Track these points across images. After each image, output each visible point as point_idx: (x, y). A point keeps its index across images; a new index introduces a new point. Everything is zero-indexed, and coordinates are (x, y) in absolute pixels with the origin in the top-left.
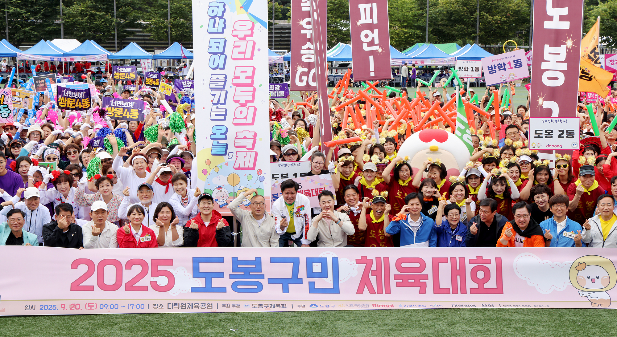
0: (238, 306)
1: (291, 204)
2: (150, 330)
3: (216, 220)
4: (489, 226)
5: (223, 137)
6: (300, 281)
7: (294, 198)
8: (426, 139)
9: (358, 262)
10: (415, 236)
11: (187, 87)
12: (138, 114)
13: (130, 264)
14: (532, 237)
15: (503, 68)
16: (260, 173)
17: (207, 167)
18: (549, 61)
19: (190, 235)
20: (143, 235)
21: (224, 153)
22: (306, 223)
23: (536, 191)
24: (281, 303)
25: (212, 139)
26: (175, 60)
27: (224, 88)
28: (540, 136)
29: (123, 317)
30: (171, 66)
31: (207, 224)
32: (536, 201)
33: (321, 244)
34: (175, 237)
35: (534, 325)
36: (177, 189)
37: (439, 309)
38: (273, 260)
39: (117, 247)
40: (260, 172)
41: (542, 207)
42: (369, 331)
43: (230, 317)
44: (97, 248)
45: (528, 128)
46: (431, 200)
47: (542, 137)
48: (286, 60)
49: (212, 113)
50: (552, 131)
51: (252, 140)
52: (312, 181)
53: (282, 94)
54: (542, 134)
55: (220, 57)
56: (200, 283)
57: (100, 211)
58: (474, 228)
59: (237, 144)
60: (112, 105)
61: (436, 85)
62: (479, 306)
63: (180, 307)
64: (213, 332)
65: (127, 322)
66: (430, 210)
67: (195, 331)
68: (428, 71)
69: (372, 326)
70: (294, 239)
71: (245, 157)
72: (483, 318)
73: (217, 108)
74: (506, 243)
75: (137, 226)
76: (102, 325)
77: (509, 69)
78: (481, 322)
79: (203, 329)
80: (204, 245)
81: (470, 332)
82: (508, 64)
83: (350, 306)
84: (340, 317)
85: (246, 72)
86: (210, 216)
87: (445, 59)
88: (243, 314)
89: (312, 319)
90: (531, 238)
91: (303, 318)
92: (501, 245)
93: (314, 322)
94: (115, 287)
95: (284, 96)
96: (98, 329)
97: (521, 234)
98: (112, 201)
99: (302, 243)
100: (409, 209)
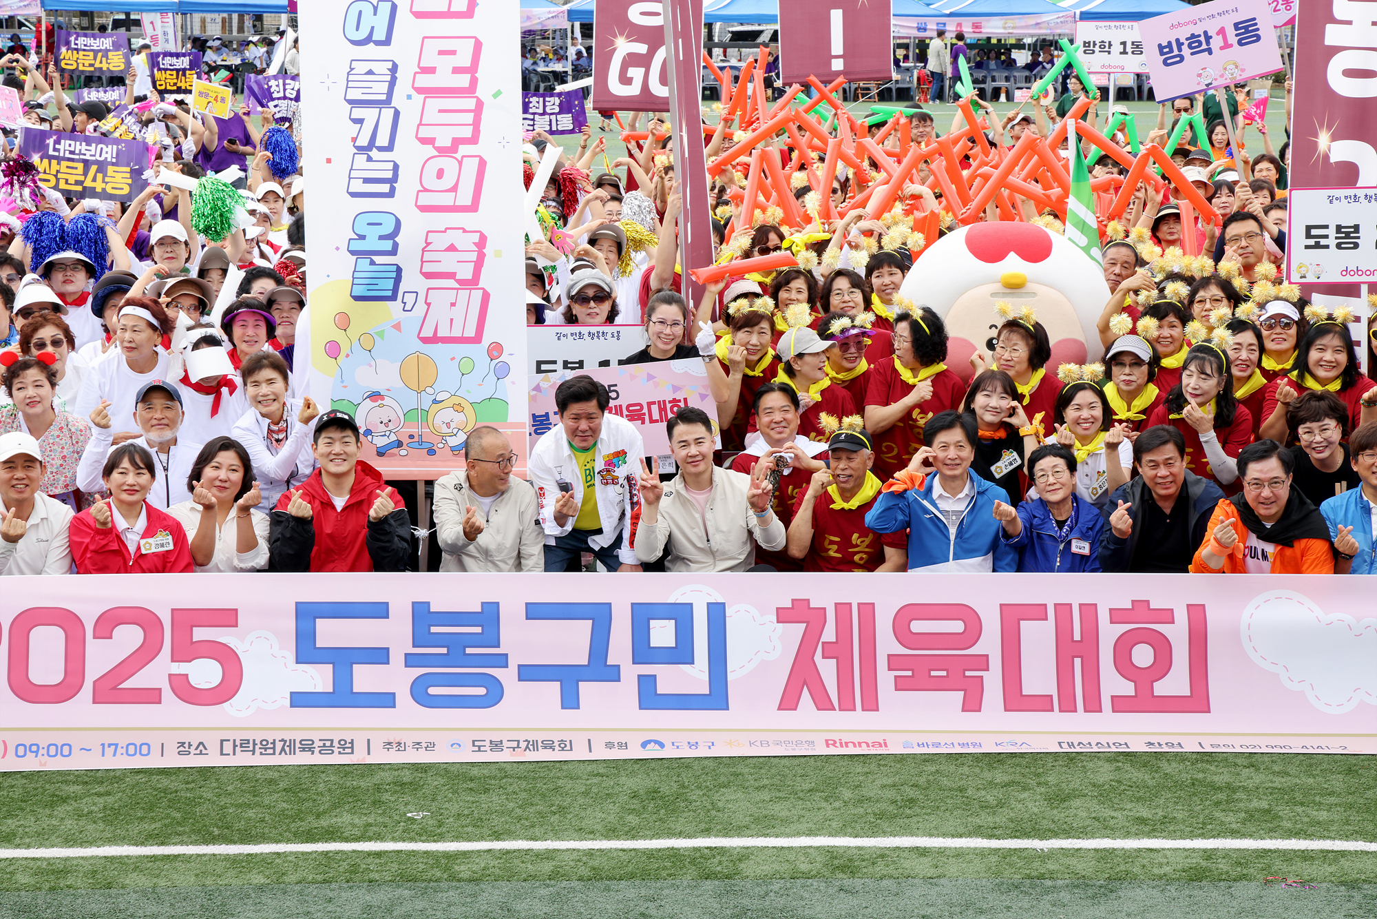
0: (430, 746)
1: (586, 449)
2: (168, 816)
3: (368, 491)
4: (1168, 511)
5: (387, 245)
6: (613, 674)
7: (595, 432)
8: (988, 251)
9: (783, 616)
10: (952, 537)
11: (285, 98)
12: (130, 181)
13: (108, 623)
14: (1296, 545)
15: (1204, 46)
16: (495, 353)
17: (338, 336)
18: (1350, 23)
19: (288, 535)
20: (149, 533)
21: (389, 293)
22: (633, 504)
23: (1302, 413)
24: (556, 738)
25: (353, 253)
26: (246, 17)
27: (387, 102)
28: (1323, 242)
29: (87, 779)
30: (235, 33)
31: (340, 502)
32: (1303, 443)
33: (679, 564)
34: (247, 543)
35: (1302, 804)
36: (257, 396)
37: (1022, 755)
38: (535, 612)
39: (70, 571)
40: (495, 350)
41: (1322, 461)
42: (815, 819)
43: (407, 776)
44: (10, 573)
45: (1283, 221)
46: (1001, 434)
47: (1327, 247)
48: (577, 19)
49: (354, 174)
50: (1356, 228)
51: (474, 257)
52: (650, 377)
53: (566, 121)
54: (1326, 237)
55: (375, 9)
56: (319, 678)
57: (20, 462)
58: (1121, 518)
59: (428, 268)
60: (51, 152)
61: (1018, 93)
62: (1138, 746)
63: (258, 751)
64: (357, 821)
65: (99, 795)
66: (999, 464)
67: (302, 820)
68: (993, 55)
69: (824, 804)
70: (597, 548)
71: (453, 305)
72: (1150, 783)
73: (369, 159)
74: (1222, 561)
75: (130, 509)
76: (23, 805)
77: (1222, 48)
78: (1146, 795)
79: (325, 812)
80: (332, 565)
81: (1112, 822)
82: (1218, 34)
83: (758, 743)
84: (732, 778)
85: (453, 53)
86: (351, 479)
87: (1045, 18)
88: (444, 770)
89: (649, 783)
90: (1292, 546)
91: (623, 780)
92: (1204, 569)
93: (653, 793)
94: (63, 692)
95: (571, 127)
96: (10, 815)
97: (1265, 536)
98: (54, 431)
99: (621, 559)
100: (935, 458)
